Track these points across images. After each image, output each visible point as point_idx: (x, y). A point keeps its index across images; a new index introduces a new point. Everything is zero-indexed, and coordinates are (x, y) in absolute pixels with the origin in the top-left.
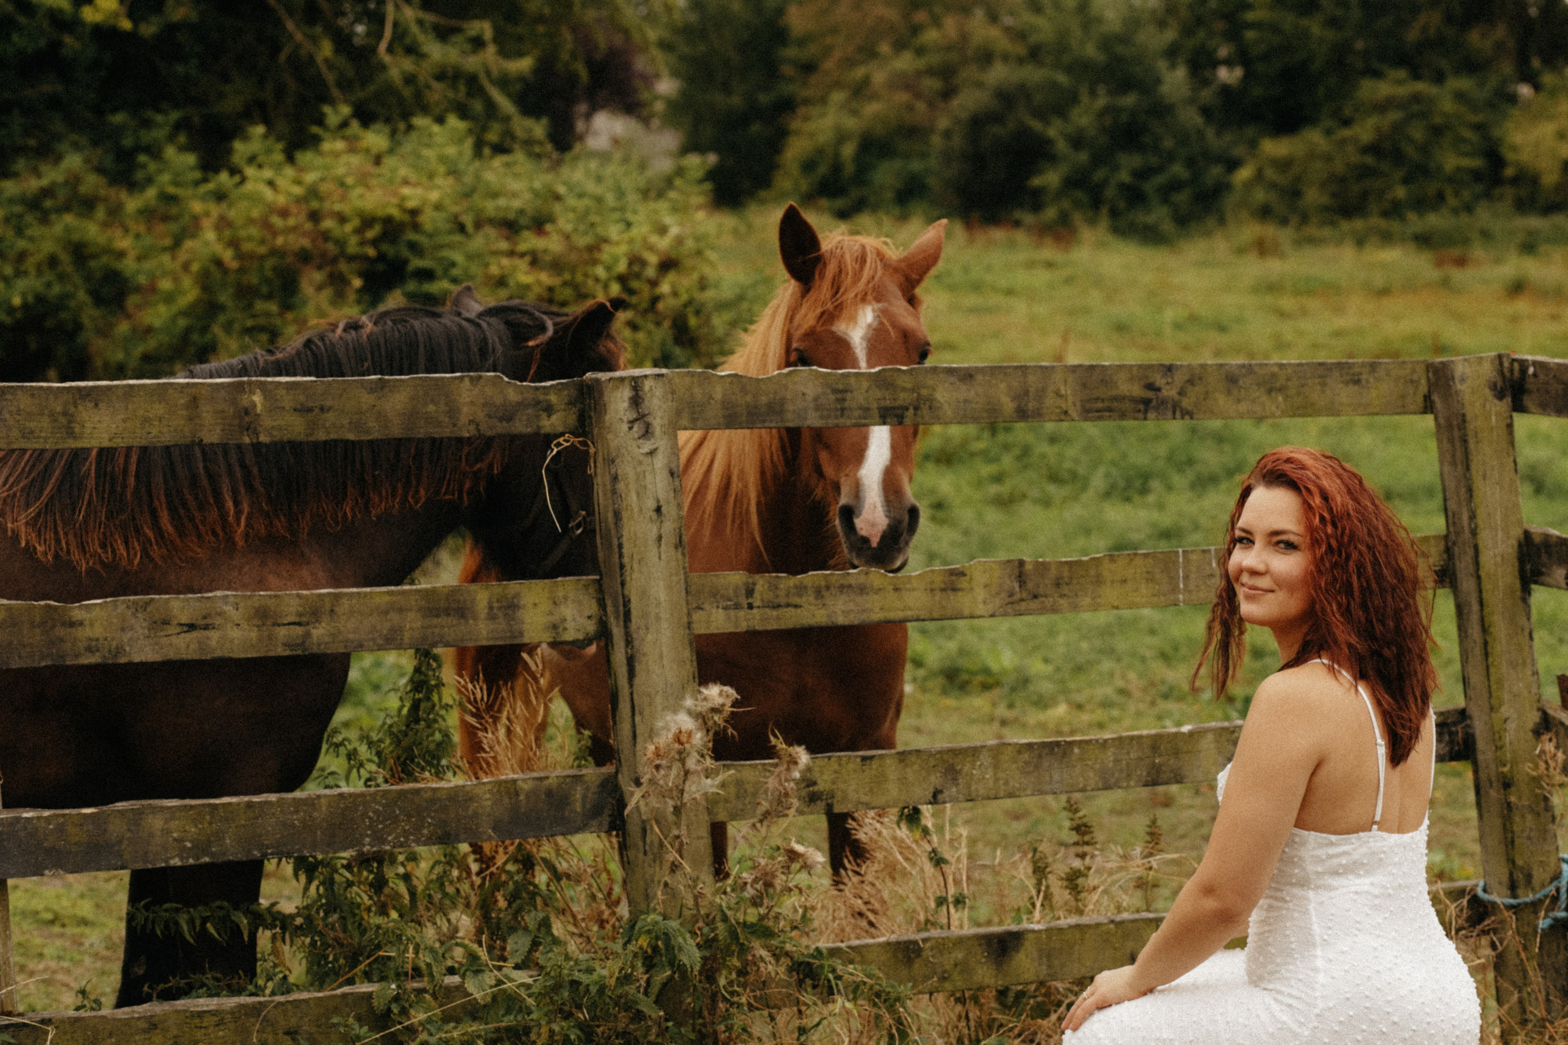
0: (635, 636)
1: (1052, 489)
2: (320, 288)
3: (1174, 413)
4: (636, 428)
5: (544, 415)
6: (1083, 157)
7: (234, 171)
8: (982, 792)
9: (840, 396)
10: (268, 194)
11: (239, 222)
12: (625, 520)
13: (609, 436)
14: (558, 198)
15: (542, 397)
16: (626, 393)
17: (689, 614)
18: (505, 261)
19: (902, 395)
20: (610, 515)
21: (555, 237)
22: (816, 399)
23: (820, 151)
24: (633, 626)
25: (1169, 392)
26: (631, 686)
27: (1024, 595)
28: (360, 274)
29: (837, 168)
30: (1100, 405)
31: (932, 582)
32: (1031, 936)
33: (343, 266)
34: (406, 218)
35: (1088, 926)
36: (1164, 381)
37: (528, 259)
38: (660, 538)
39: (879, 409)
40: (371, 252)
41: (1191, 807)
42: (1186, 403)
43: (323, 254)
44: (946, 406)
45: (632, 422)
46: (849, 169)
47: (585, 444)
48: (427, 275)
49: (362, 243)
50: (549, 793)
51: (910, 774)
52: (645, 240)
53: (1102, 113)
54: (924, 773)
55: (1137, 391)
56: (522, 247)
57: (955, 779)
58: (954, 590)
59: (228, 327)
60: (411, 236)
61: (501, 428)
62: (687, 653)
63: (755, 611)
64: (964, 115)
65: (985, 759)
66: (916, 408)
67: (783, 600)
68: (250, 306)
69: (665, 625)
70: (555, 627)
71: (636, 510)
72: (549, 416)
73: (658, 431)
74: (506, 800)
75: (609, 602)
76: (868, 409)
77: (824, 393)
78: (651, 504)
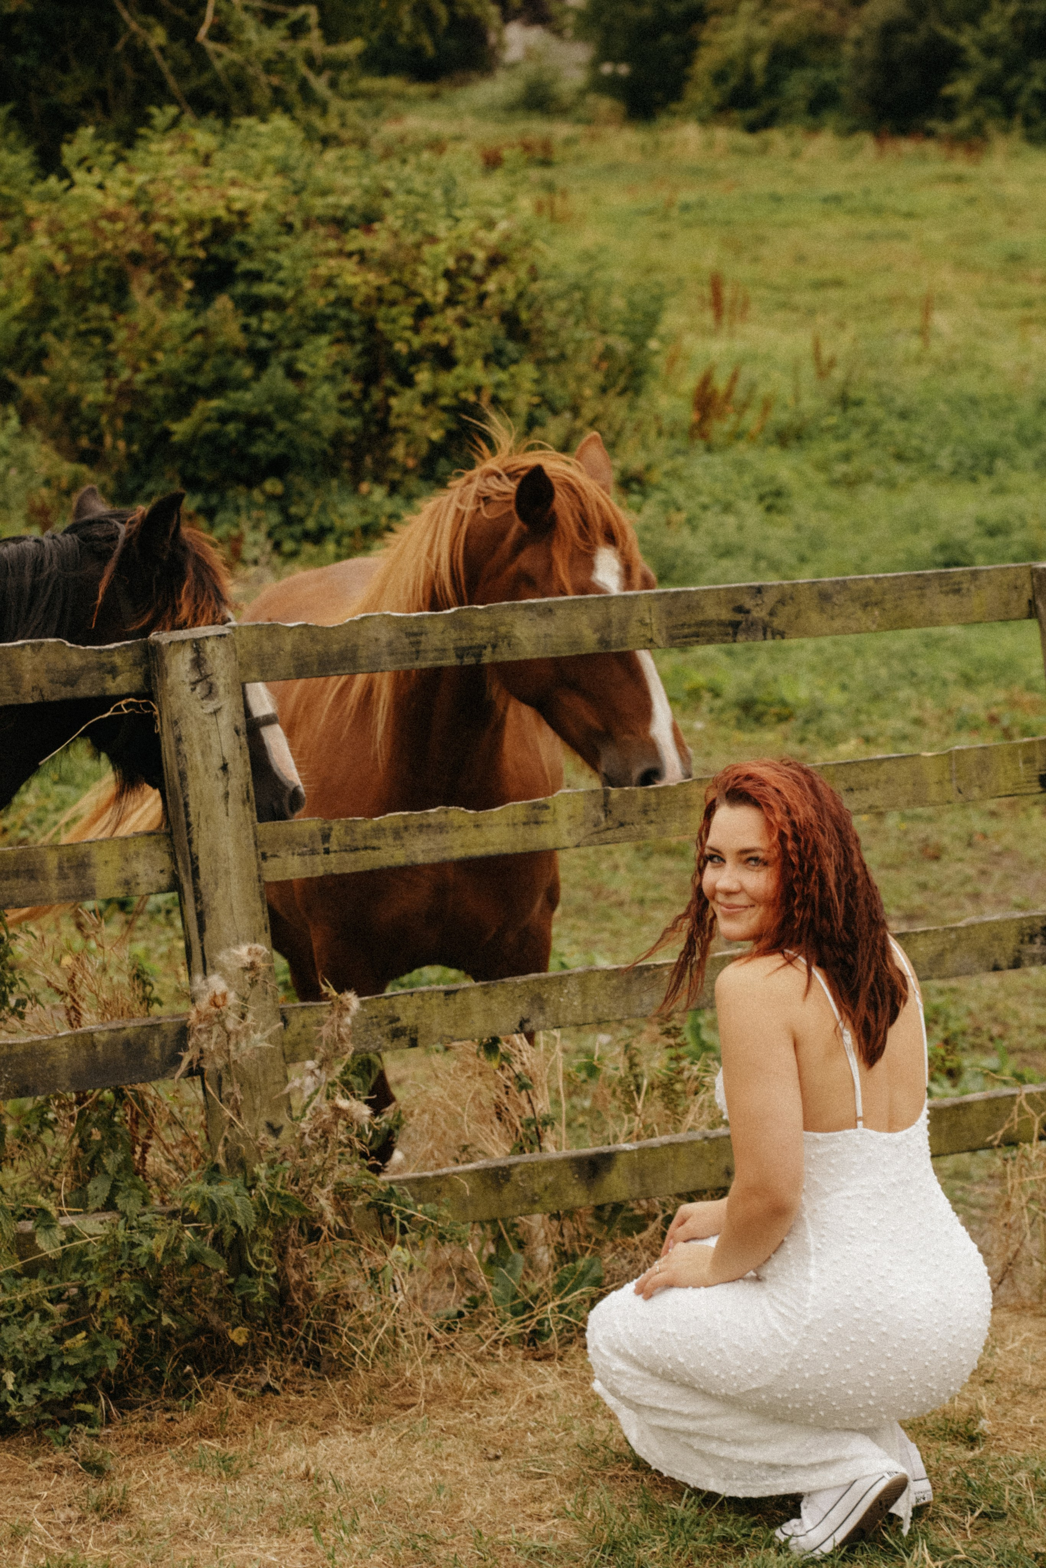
0: (203, 891)
1: (899, 470)
2: (150, 292)
3: (765, 634)
4: (198, 689)
5: (109, 677)
6: (996, 64)
7: (64, 174)
8: (570, 1018)
9: (413, 639)
10: (98, 196)
11: (70, 225)
12: (189, 779)
13: (172, 699)
14: (387, 194)
15: (105, 660)
16: (188, 654)
17: (259, 867)
18: (332, 262)
19: (479, 634)
20: (176, 775)
21: (384, 235)
22: (390, 644)
23: (731, 62)
24: (202, 882)
25: (759, 613)
26: (202, 940)
27: (610, 823)
28: (191, 277)
29: (748, 77)
30: (686, 631)
31: (514, 817)
32: (622, 1157)
33: (173, 268)
34: (234, 219)
35: (680, 1144)
36: (752, 603)
37: (355, 258)
38: (227, 795)
39: (456, 649)
40: (201, 254)
41: (960, 860)
42: (777, 623)
43: (154, 256)
44: (525, 643)
45: (194, 684)
46: (760, 79)
47: (147, 706)
48: (256, 277)
49: (191, 245)
50: (127, 1043)
51: (495, 1005)
52: (472, 236)
53: (1014, 20)
54: (510, 1004)
55: (726, 615)
56: (351, 246)
57: (542, 1009)
58: (537, 823)
59: (59, 334)
60: (239, 237)
61: (66, 693)
62: (258, 906)
63: (332, 855)
64: (875, 24)
65: (572, 986)
66: (494, 646)
67: (361, 844)
68: (84, 309)
69: (234, 880)
70: (127, 883)
71: (202, 770)
72: (114, 678)
73: (221, 690)
74: (83, 1053)
75: (179, 858)
76: (444, 650)
77: (398, 637)
78: (217, 762)
